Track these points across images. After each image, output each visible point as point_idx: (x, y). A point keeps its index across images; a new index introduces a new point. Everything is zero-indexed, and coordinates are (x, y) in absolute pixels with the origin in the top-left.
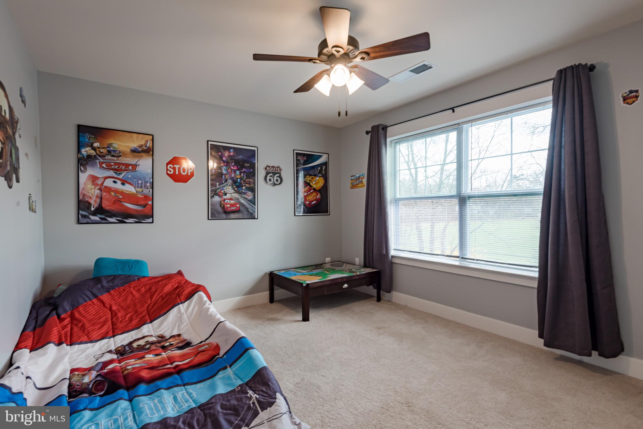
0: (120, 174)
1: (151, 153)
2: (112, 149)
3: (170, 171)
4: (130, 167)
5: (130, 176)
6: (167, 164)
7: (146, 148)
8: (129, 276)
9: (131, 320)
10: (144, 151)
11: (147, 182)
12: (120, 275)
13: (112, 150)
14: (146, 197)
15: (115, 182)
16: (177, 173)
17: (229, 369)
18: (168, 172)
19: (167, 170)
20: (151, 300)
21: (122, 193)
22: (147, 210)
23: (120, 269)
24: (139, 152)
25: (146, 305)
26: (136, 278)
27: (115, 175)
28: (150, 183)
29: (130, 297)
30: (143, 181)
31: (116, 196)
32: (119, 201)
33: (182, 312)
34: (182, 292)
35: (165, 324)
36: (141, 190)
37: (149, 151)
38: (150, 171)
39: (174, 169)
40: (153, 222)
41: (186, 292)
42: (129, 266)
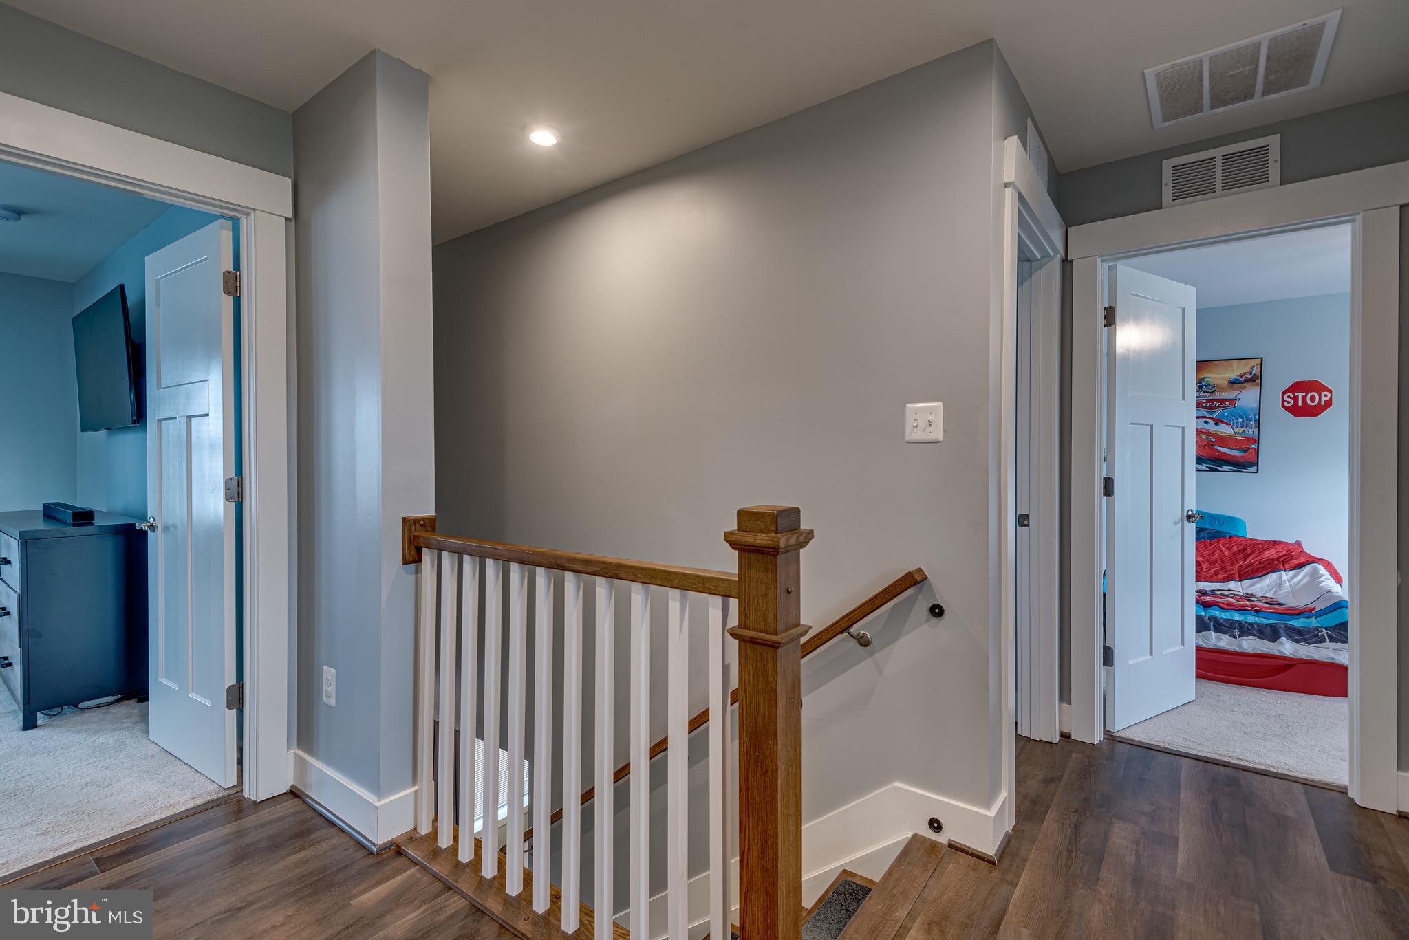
0: (1213, 412)
1: (1258, 381)
2: (1204, 384)
3: (1288, 402)
4: (1227, 403)
5: (1226, 414)
6: (1284, 394)
7: (1250, 377)
8: (1218, 532)
9: (1216, 573)
10: (1247, 381)
11: (1251, 420)
12: (1207, 529)
13: (1205, 386)
14: (1249, 440)
15: (1206, 422)
16: (1300, 404)
17: (1314, 618)
18: (1285, 404)
19: (1283, 400)
20: (1245, 561)
21: (1215, 435)
22: (1250, 456)
23: (1208, 522)
24: (1241, 383)
25: (1238, 565)
26: (1228, 535)
27: (1207, 415)
28: (1255, 421)
29: (1218, 553)
30: (1245, 419)
31: (1208, 439)
32: (1212, 445)
33: (1283, 579)
34: (1290, 560)
35: (1258, 586)
36: (1241, 430)
37: (1254, 379)
38: (1256, 405)
39: (1296, 399)
40: (1257, 472)
41: (1296, 562)
42: (1219, 521)
